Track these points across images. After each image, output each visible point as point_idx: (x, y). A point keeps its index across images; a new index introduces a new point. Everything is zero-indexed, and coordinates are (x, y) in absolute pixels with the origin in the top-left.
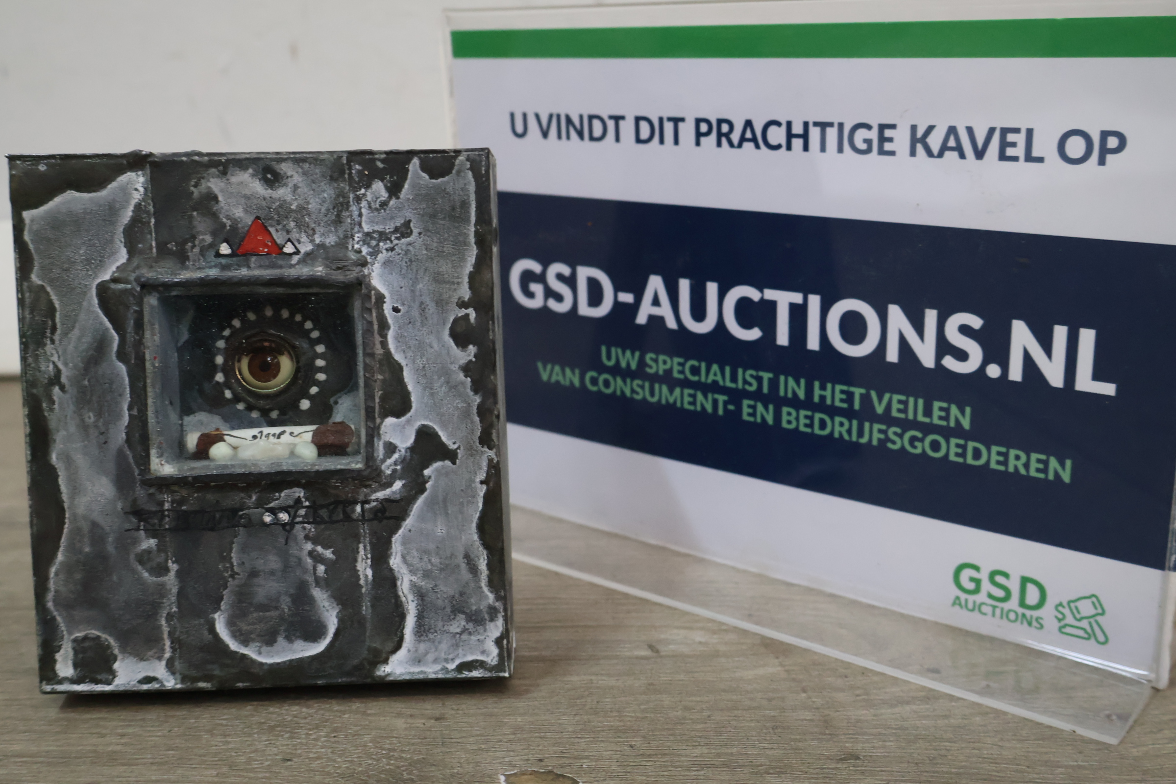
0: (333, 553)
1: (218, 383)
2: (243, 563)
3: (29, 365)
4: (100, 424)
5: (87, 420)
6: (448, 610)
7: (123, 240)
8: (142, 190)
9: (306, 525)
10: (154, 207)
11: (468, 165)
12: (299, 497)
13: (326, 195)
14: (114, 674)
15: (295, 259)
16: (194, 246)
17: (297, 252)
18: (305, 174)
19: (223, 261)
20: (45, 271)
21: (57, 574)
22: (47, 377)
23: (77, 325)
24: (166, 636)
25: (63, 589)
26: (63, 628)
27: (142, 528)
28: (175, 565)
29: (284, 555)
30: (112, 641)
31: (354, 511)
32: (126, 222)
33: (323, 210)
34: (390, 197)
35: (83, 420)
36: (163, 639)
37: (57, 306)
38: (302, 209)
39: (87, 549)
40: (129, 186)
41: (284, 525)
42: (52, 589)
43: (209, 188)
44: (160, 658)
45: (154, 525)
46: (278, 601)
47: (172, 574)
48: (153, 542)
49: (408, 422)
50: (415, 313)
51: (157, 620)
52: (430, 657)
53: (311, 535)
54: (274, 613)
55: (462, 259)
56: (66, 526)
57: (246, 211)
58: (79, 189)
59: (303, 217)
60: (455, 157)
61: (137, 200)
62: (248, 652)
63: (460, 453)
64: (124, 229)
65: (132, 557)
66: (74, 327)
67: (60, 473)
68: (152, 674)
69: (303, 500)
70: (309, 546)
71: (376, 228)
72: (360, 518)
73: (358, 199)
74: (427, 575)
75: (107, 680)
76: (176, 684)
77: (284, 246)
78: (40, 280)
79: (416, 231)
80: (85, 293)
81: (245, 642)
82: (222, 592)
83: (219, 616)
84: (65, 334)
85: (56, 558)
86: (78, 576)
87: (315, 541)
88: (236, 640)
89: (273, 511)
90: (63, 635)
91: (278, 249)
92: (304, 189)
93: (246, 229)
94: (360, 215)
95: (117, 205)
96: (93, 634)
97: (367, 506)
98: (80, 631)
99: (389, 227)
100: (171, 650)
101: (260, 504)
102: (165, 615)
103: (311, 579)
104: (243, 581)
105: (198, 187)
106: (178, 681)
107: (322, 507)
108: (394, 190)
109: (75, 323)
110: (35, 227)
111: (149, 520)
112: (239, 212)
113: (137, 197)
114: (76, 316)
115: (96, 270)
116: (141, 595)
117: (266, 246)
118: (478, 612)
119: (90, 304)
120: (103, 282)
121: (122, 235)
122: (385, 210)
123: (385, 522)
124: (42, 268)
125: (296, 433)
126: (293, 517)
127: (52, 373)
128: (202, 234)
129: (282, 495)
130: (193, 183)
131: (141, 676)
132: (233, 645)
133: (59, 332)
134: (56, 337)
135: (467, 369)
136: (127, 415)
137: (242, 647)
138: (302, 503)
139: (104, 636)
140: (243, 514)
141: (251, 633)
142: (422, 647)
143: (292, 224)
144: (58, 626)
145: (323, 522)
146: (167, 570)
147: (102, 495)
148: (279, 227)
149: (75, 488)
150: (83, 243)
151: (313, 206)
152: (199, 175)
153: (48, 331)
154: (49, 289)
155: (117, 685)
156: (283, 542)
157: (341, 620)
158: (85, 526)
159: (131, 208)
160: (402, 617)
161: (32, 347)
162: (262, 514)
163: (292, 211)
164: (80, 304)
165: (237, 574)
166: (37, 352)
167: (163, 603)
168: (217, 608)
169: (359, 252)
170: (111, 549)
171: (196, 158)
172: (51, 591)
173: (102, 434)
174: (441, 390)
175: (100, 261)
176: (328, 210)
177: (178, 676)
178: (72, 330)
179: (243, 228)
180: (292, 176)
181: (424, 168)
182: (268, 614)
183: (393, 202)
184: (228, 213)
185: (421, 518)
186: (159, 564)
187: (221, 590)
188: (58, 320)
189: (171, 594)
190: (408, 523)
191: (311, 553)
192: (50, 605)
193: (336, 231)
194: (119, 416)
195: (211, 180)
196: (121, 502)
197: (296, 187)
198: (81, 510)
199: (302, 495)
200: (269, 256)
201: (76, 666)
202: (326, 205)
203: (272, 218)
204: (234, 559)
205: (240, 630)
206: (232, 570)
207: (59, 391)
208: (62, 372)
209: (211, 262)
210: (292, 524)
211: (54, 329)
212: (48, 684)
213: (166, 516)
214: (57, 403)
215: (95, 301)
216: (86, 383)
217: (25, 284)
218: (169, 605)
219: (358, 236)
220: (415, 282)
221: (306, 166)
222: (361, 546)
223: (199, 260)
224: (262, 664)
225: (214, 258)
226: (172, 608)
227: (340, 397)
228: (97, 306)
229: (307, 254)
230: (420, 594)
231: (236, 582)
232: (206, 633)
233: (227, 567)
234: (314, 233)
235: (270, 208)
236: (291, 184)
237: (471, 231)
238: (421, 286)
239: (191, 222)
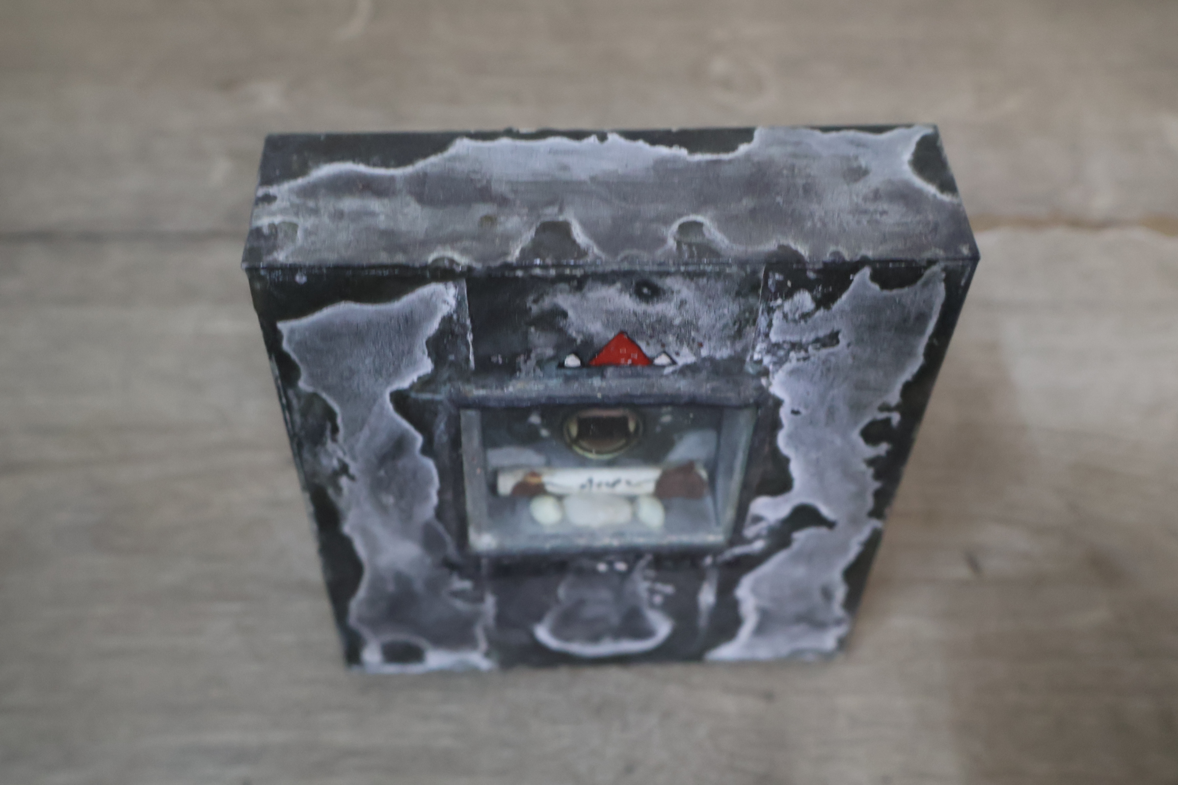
0: (674, 588)
2: (570, 596)
4: (402, 505)
5: (385, 502)
6: (792, 620)
7: (426, 351)
8: (453, 302)
9: (646, 571)
10: (472, 323)
11: (943, 275)
13: (726, 311)
14: (424, 659)
15: (669, 370)
16: (528, 359)
17: (673, 364)
18: (698, 288)
19: (569, 372)
20: (317, 379)
21: (357, 604)
22: (330, 469)
23: (366, 427)
24: (481, 639)
26: (368, 636)
27: (455, 574)
28: (493, 598)
29: (617, 590)
30: (421, 641)
31: (703, 561)
32: (431, 334)
33: (719, 325)
34: (817, 308)
35: (380, 502)
36: (478, 640)
37: (337, 410)
38: (687, 325)
39: (392, 589)
40: (433, 298)
41: (620, 572)
42: (354, 613)
43: (556, 303)
44: (475, 650)
45: (469, 572)
46: (606, 619)
47: (489, 603)
48: (468, 584)
49: (785, 501)
50: (822, 414)
51: (471, 631)
53: (650, 577)
54: (601, 626)
55: (900, 366)
56: (366, 575)
57: (607, 325)
58: (359, 300)
59: (688, 331)
60: (926, 268)
61: (445, 313)
62: (571, 648)
63: (841, 523)
64: (428, 341)
65: (444, 593)
66: (362, 428)
67: (355, 541)
70: (647, 585)
71: (789, 338)
72: (710, 567)
73: (770, 310)
74: (777, 600)
76: (492, 667)
77: (656, 358)
78: (310, 387)
79: (844, 342)
80: (375, 400)
82: (545, 612)
83: (541, 627)
84: (351, 434)
85: (357, 594)
86: (383, 606)
87: (655, 581)
88: (559, 642)
89: (610, 562)
90: (369, 640)
91: (648, 361)
92: (694, 305)
93: (605, 343)
94: (770, 325)
95: (417, 317)
96: (402, 639)
97: (719, 559)
98: (388, 638)
99: (808, 338)
100: (488, 646)
102: (481, 628)
103: (646, 605)
104: (569, 607)
105: (540, 303)
106: (495, 666)
108: (824, 301)
109: (364, 425)
110: (297, 337)
111: (464, 570)
112: (596, 328)
113: (445, 309)
114: (364, 419)
115: (389, 380)
116: (454, 617)
117: (631, 358)
118: (824, 621)
119: (382, 408)
120: (399, 390)
121: (425, 346)
122: (806, 322)
123: (737, 568)
124: (312, 376)
125: (634, 481)
126: (632, 566)
127: (337, 467)
128: (541, 348)
130: (531, 299)
131: (454, 662)
132: (556, 643)
133: (342, 432)
134: (340, 437)
135: (872, 462)
136: (436, 498)
137: (564, 645)
138: (644, 556)
139: (414, 639)
141: (575, 635)
142: (758, 642)
143: (672, 338)
144: (362, 635)
145: (667, 569)
146: (484, 601)
147: (407, 554)
148: (652, 341)
149: (374, 550)
150: (369, 354)
151: (705, 320)
152: (541, 291)
153: (328, 432)
154: (324, 395)
155: (427, 668)
156: (618, 583)
157: (676, 630)
158: (389, 575)
159: (438, 320)
160: (739, 623)
162: (597, 564)
163: (673, 326)
164: (369, 409)
165: (563, 603)
166: (316, 450)
167: (479, 621)
168: (539, 622)
169: (760, 362)
170: (418, 589)
172: (353, 615)
173: (405, 511)
174: (834, 476)
175: (395, 372)
176: (725, 326)
177: (494, 663)
178: (360, 431)
179: (600, 342)
180: (679, 292)
181: (874, 278)
182: (595, 626)
183: (819, 313)
184: (580, 328)
185: (780, 566)
186: (474, 597)
188: (339, 422)
189: (488, 616)
190: (764, 568)
191: (649, 589)
192: (353, 623)
193: (733, 345)
195: (559, 295)
196: (430, 559)
197: (682, 303)
198: (383, 565)
200: (632, 367)
202: (723, 321)
203: (643, 333)
204: (560, 594)
205: (563, 636)
206: (558, 600)
207: (348, 480)
208: (350, 465)
209: (551, 373)
210: (630, 571)
211: (335, 430)
212: (354, 667)
213: (483, 568)
214: (345, 490)
215: (390, 406)
216: (382, 474)
217: (291, 393)
218: (486, 622)
219: (761, 347)
220: (829, 388)
221: (703, 281)
222: (707, 583)
223: (534, 370)
225: (556, 370)
226: (488, 624)
228: (392, 410)
229: (688, 366)
230: (764, 612)
231: (562, 607)
232: (525, 639)
233: (552, 599)
234: (701, 345)
235: (641, 324)
236: (676, 299)
237: (923, 343)
238: (835, 392)
239: (526, 338)
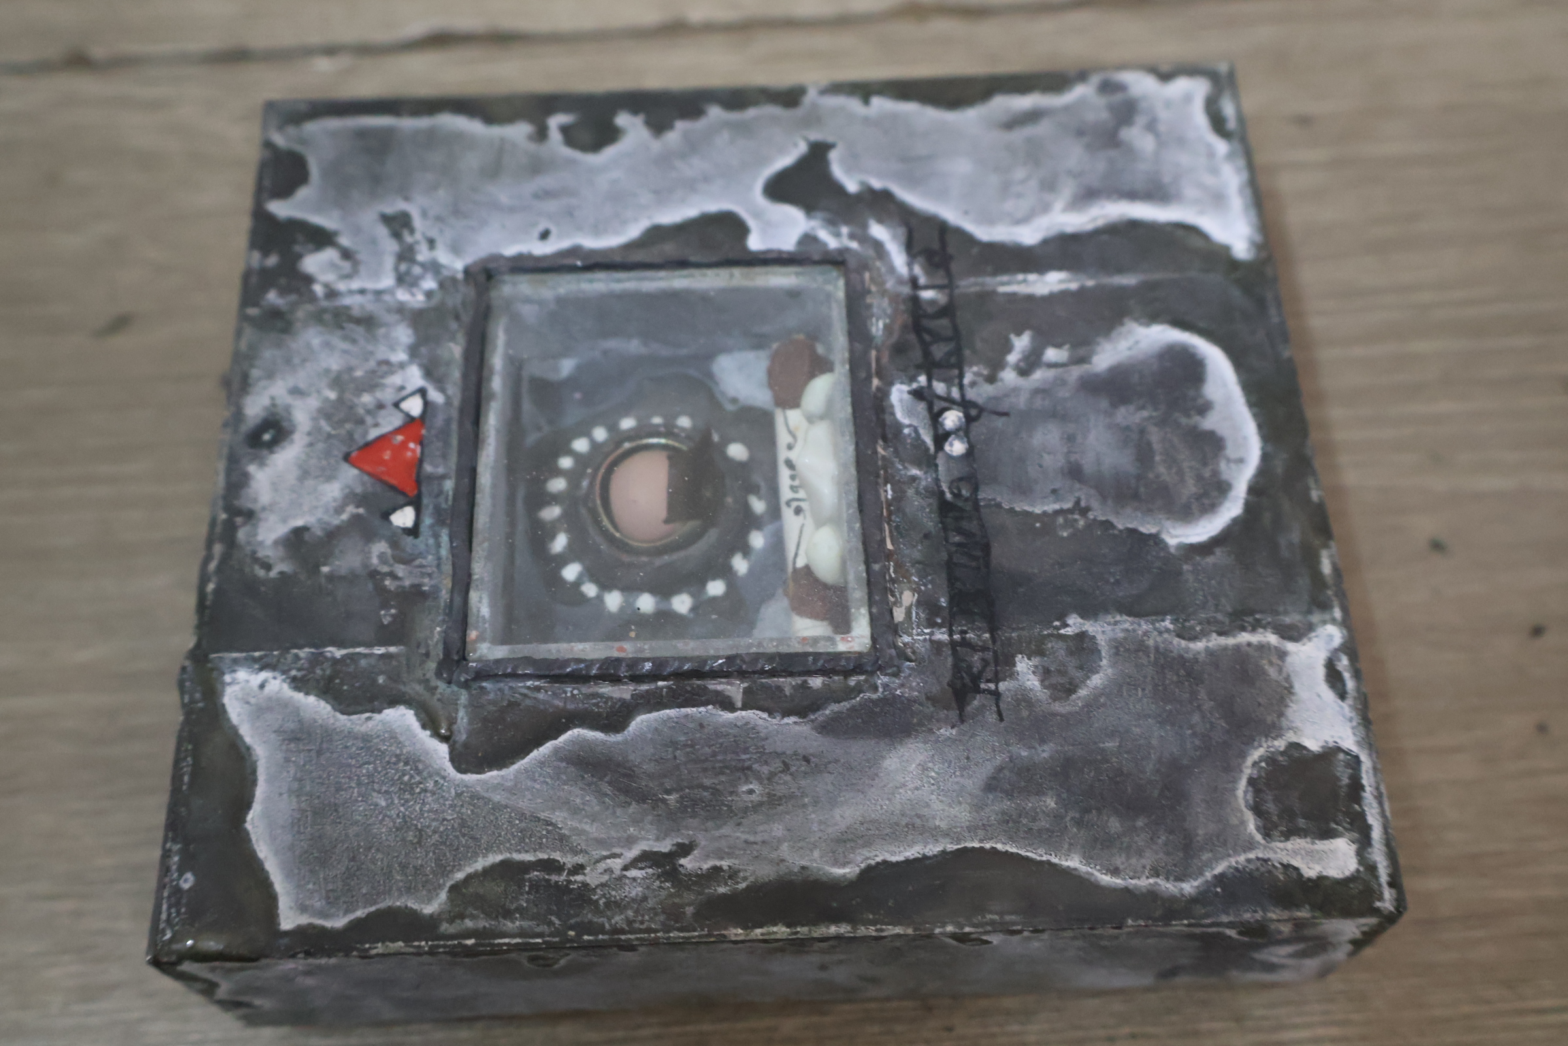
0: (1019, 334)
1: (693, 609)
2: (1054, 491)
3: (630, 922)
4: (765, 770)
5: (754, 797)
6: (1113, 153)
7: (367, 715)
8: (264, 675)
9: (966, 381)
10: (300, 647)
11: (290, 129)
12: (910, 392)
13: (316, 342)
14: (1331, 753)
15: (435, 396)
16: (393, 576)
17: (422, 392)
18: (270, 375)
19: (427, 521)
20: (420, 883)
21: (1115, 872)
22: (657, 883)
23: (542, 815)
24: (1230, 641)
25: (1148, 859)
26: (1242, 858)
27: (992, 686)
28: (1070, 621)
29: (1029, 419)
30: (1256, 754)
31: (932, 302)
32: (329, 708)
33: (344, 346)
34: (335, 245)
35: (757, 807)
36: (1237, 648)
37: (499, 858)
38: (337, 382)
39: (1051, 803)
40: (253, 701)
41: (969, 419)
42: (1151, 881)
43: (276, 543)
44: (1282, 654)
45: (985, 662)
46: (1127, 428)
47: (1091, 627)
48: (1023, 665)
49: (757, 215)
50: (552, 206)
51: (1196, 660)
52: (1209, 180)
53: (985, 372)
54: (1155, 436)
55: (458, 137)
56: (999, 846)
57: (330, 478)
58: (245, 804)
59: (354, 380)
60: (275, 148)
61: (285, 686)
62: (1242, 479)
63: (816, 136)
64: (343, 713)
65: (1058, 707)
66: (548, 823)
67: (879, 859)
68: (1321, 672)
69: (915, 386)
70: (1009, 376)
72: (947, 291)
73: (332, 294)
74: (1049, 185)
75: (1348, 765)
76: (1334, 621)
77: (407, 415)
78: (437, 895)
79: (400, 205)
80: (475, 796)
81: (1220, 489)
82: (1121, 531)
83: (1173, 537)
84: (562, 841)
85: (1075, 869)
86: (1114, 825)
87: (996, 365)
88: (1220, 504)
89: (941, 438)
90: (1258, 859)
91: (412, 424)
92: (300, 378)
93: (366, 478)
94: (362, 292)
95: (291, 726)
96: (1245, 792)
97: (922, 280)
98: (1243, 823)
99: (390, 247)
100: (1261, 630)
101: (928, 461)
102: (1183, 643)
103: (1076, 372)
104: (1093, 492)
105: (271, 562)
106: (1327, 617)
107: (927, 354)
108: (321, 238)
109: (539, 819)
110: (318, 904)
111: (975, 670)
112: (333, 491)
113: (277, 685)
114: (522, 816)
115: (425, 774)
116: (1143, 690)
117: (404, 445)
118: (1111, 108)
119: (497, 787)
120: (452, 760)
121: (354, 717)
122: (356, 253)
123: (951, 250)
124: (409, 890)
125: (789, 439)
126: (950, 403)
127: (650, 871)
128: (369, 558)
129: (906, 421)
130: (261, 573)
131: (1328, 695)
132: (1232, 509)
133: (557, 856)
134: (569, 860)
135: (658, 127)
136: (744, 713)
137: (1233, 493)
138: (922, 388)
139: (1247, 771)
140: (952, 493)
141: (1199, 478)
142: (1190, 192)
143: (367, 399)
144: (1237, 869)
145: (958, 351)
146: (1082, 636)
147: (925, 769)
148: (369, 420)
149: (911, 826)
150: (365, 797)
151: (334, 363)
152: (248, 560)
153: (554, 878)
154: (460, 876)
155: (1358, 743)
156: (1004, 419)
157: (1153, 317)
158: (999, 805)
159: (299, 696)
160: (1134, 225)
161: (588, 916)
162: (950, 457)
163: (340, 400)
164: (498, 807)
165: (1078, 502)
166: (601, 902)
167: (1157, 648)
168: (1156, 539)
169: (430, 292)
170: (1045, 752)
171: (212, 566)
172: (1156, 883)
173: (786, 767)
174: (696, 166)
175: (406, 764)
176: (345, 338)
177: (1315, 618)
178: (554, 825)
179: (363, 484)
180: (273, 398)
181: (286, 193)
182: (1157, 446)
183: (344, 241)
184: (332, 511)
185: (942, 195)
186: (1071, 653)
187: (1116, 532)
188: (528, 857)
189: (1134, 630)
190: (950, 215)
191: (1024, 371)
192: (1189, 887)
193: (386, 325)
194: (748, 728)
195: (260, 538)
196: (939, 729)
197: (296, 392)
198: (962, 814)
199: (905, 388)
200: (426, 442)
201: (1328, 834)
202: (335, 341)
203: (350, 435)
204: (1046, 508)
205: (1199, 497)
206: (1070, 511)
207: (689, 857)
208: (647, 849)
209: (427, 545)
210: (965, 404)
211: (551, 866)
212: (1381, 898)
213: (963, 639)
214: (718, 863)
215: (493, 775)
216: (672, 798)
218: (1160, 633)
219: (402, 295)
220: (496, 206)
222: (1002, 289)
223: (420, 566)
224: (1265, 457)
225: (421, 538)
226: (1168, 630)
227: (723, 393)
228: (504, 772)
229: (428, 373)
230: (1088, 195)
231: (1095, 504)
232: (1210, 560)
233: (1066, 520)
234: (387, 363)
235: (329, 436)
236: (287, 399)
237: (408, 124)
238: (504, 198)
239: (342, 578)
